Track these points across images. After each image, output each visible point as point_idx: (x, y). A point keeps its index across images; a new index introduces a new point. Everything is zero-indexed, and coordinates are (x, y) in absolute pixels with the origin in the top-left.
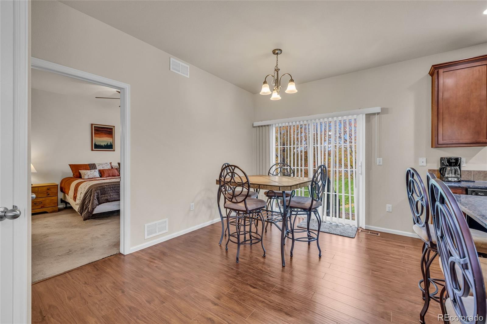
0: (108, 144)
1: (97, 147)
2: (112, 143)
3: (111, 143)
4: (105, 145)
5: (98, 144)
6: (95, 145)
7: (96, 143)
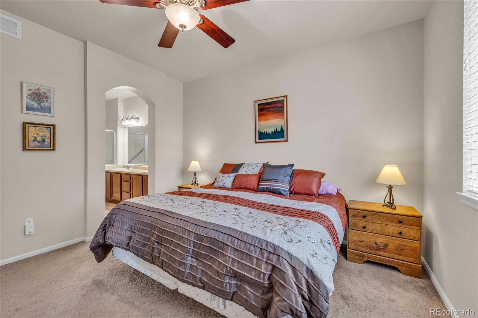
0: (278, 130)
1: (263, 136)
2: (283, 127)
3: (281, 128)
4: (273, 131)
5: (263, 132)
6: (260, 133)
7: (261, 131)
